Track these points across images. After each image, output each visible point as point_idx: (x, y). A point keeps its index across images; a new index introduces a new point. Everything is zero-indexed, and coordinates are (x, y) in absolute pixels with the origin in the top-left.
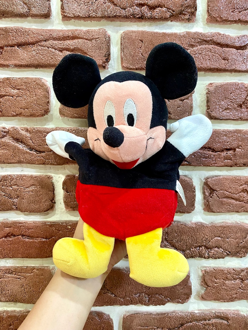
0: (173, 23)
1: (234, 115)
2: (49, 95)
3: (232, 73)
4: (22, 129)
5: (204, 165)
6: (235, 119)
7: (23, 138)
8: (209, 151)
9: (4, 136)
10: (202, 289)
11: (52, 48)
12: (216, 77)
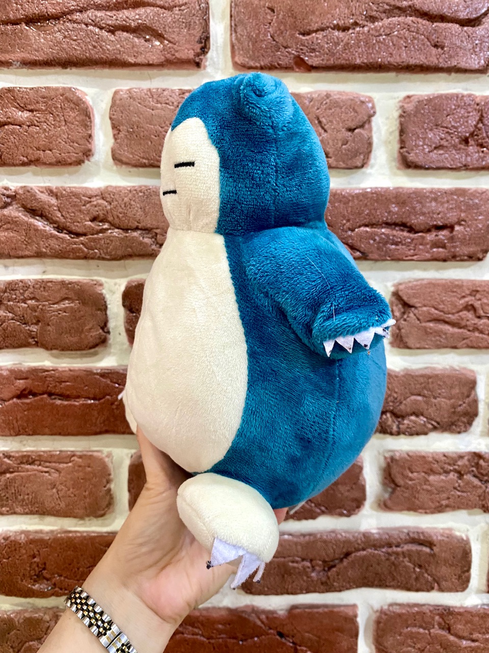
1: (452, 160)
2: (91, 122)
3: (450, 74)
4: (41, 190)
5: (393, 258)
6: (454, 167)
7: (44, 208)
8: (403, 230)
9: (6, 205)
10: (385, 491)
11: (95, 26)
12: (418, 83)
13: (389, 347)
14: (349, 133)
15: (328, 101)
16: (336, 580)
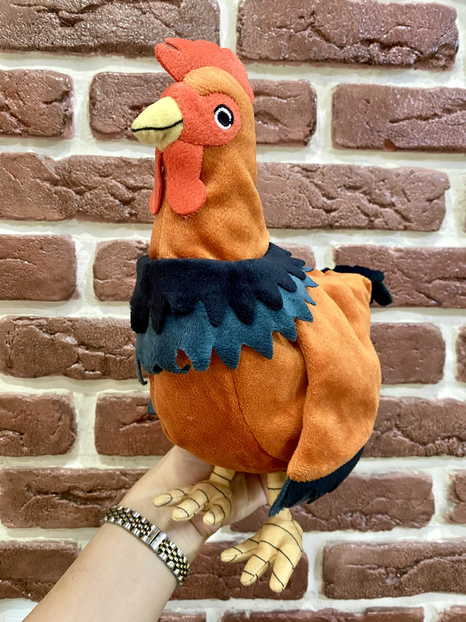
13: (454, 380)
14: (428, 203)
15: (412, 176)
16: (407, 585)
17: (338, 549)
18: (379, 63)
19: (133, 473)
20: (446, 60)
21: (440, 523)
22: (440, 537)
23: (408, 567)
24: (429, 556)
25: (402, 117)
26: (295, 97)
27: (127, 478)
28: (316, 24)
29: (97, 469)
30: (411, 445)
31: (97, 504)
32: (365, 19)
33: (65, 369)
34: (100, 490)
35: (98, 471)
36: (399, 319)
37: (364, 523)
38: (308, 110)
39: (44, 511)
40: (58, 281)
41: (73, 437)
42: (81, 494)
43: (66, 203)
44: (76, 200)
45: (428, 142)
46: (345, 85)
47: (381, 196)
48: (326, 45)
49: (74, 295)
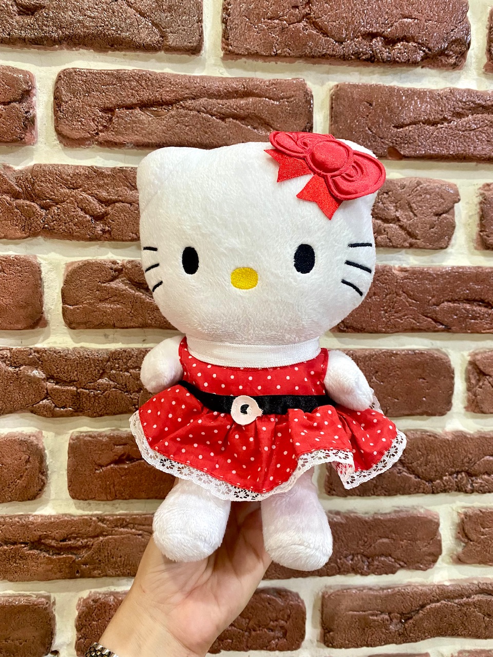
0: (426, 70)
5: (473, 331)
9: (113, 279)
10: (459, 545)
11: (207, 113)
13: (463, 411)
14: (437, 217)
15: (418, 188)
16: (412, 631)
17: (338, 595)
18: (383, 59)
19: (111, 518)
20: (457, 58)
21: (447, 563)
22: (447, 579)
23: (413, 612)
24: (436, 599)
25: (408, 121)
26: (288, 98)
27: (105, 524)
28: (312, 15)
29: (71, 515)
30: (416, 482)
31: (72, 554)
32: (367, 9)
33: (33, 405)
34: (75, 538)
35: (72, 518)
36: (404, 345)
37: (365, 567)
38: (304, 113)
39: (12, 563)
40: (21, 307)
41: (42, 480)
42: (53, 543)
43: (30, 219)
44: (41, 215)
45: (437, 150)
46: (344, 84)
47: (384, 209)
48: (323, 39)
49: (41, 322)
